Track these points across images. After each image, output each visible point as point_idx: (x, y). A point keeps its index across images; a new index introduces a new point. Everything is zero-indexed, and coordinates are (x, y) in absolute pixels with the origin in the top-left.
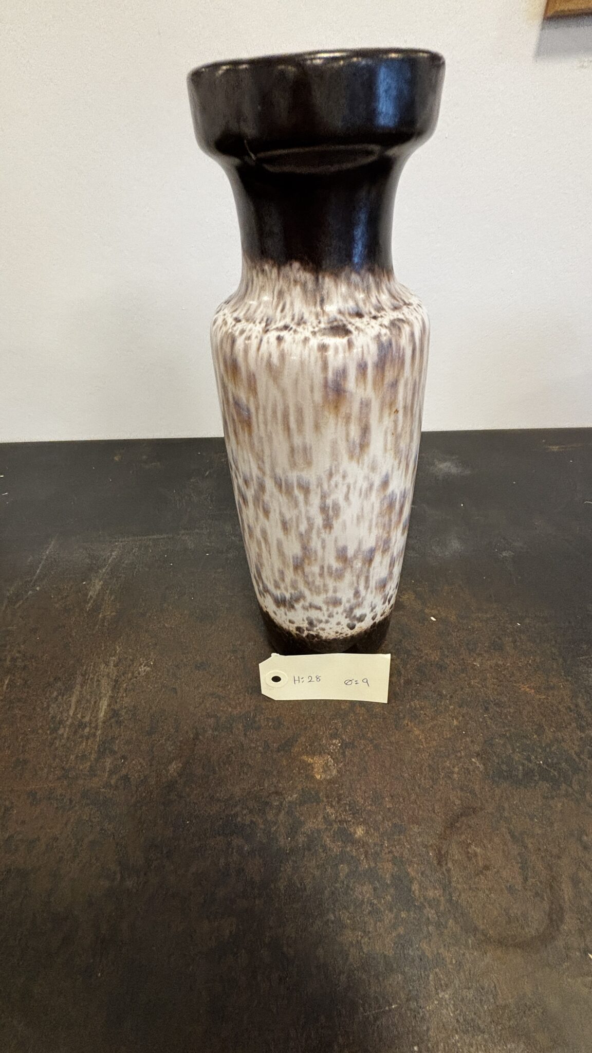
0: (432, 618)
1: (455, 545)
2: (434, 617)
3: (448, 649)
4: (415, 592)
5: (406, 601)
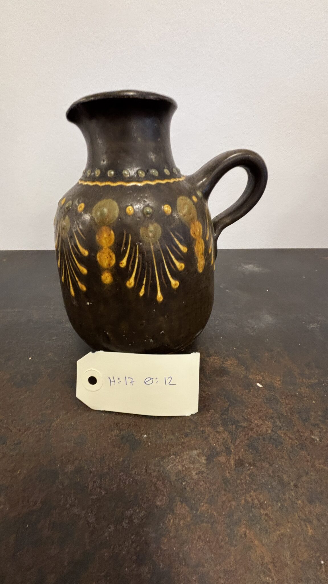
0: (258, 385)
2: (260, 383)
3: (279, 418)
4: (238, 358)
5: (230, 366)
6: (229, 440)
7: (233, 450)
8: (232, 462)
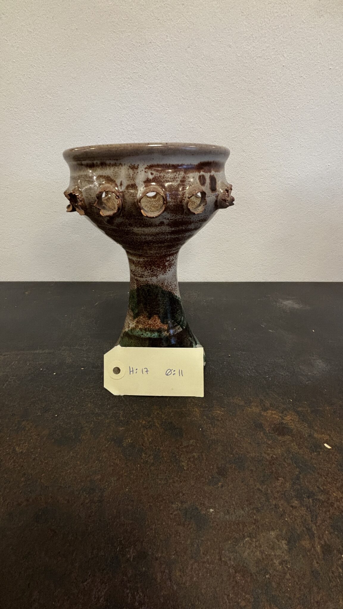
0: (326, 445)
1: (320, 365)
2: (327, 444)
4: (298, 413)
5: (291, 423)
6: (309, 518)
7: (316, 532)
8: (318, 548)
